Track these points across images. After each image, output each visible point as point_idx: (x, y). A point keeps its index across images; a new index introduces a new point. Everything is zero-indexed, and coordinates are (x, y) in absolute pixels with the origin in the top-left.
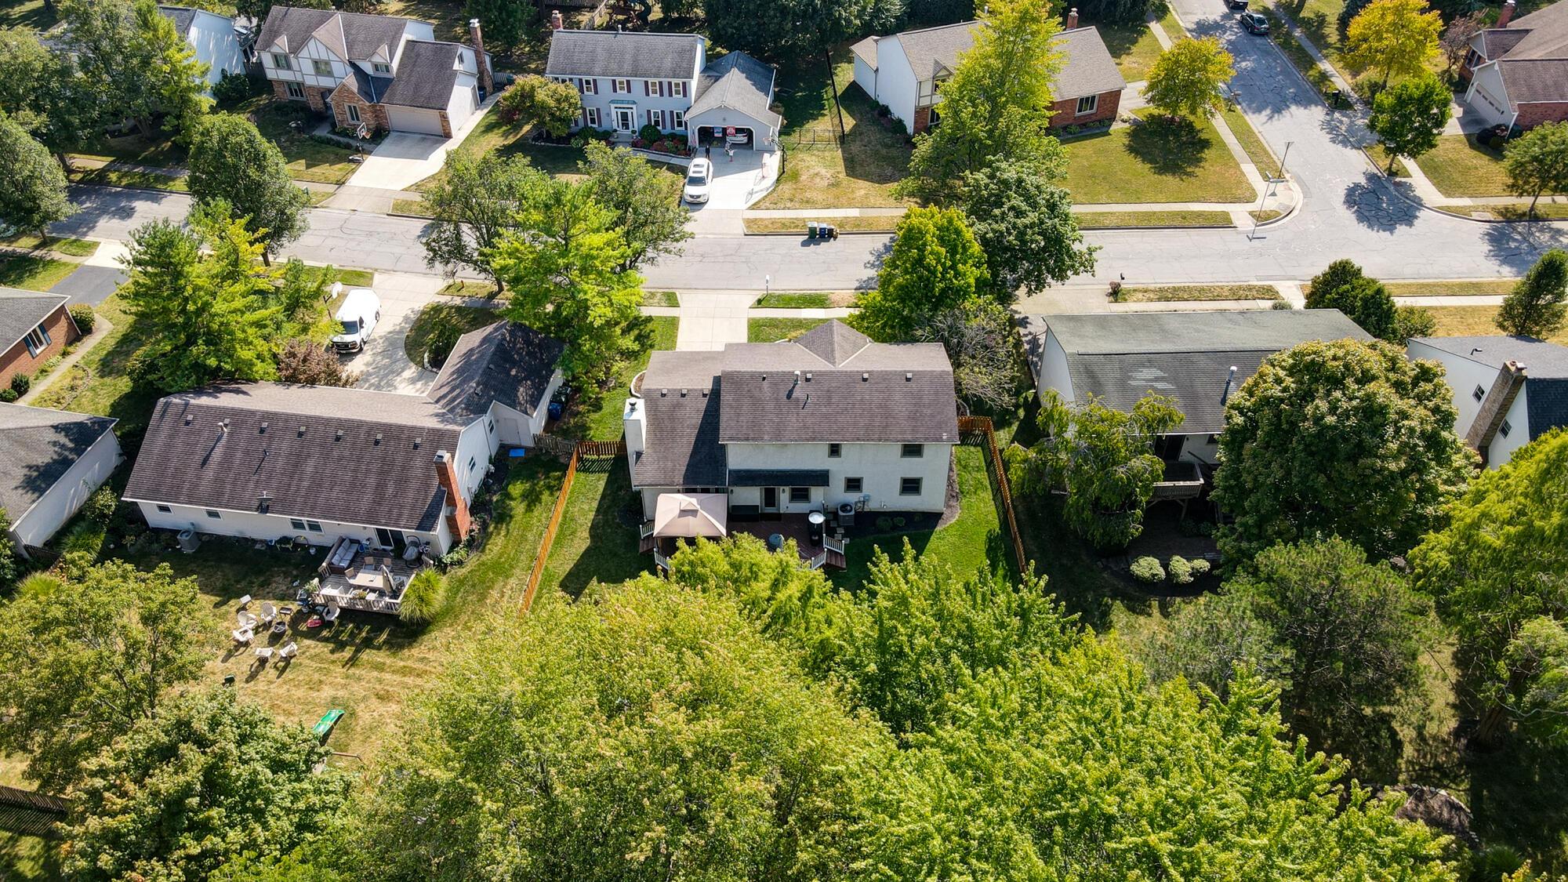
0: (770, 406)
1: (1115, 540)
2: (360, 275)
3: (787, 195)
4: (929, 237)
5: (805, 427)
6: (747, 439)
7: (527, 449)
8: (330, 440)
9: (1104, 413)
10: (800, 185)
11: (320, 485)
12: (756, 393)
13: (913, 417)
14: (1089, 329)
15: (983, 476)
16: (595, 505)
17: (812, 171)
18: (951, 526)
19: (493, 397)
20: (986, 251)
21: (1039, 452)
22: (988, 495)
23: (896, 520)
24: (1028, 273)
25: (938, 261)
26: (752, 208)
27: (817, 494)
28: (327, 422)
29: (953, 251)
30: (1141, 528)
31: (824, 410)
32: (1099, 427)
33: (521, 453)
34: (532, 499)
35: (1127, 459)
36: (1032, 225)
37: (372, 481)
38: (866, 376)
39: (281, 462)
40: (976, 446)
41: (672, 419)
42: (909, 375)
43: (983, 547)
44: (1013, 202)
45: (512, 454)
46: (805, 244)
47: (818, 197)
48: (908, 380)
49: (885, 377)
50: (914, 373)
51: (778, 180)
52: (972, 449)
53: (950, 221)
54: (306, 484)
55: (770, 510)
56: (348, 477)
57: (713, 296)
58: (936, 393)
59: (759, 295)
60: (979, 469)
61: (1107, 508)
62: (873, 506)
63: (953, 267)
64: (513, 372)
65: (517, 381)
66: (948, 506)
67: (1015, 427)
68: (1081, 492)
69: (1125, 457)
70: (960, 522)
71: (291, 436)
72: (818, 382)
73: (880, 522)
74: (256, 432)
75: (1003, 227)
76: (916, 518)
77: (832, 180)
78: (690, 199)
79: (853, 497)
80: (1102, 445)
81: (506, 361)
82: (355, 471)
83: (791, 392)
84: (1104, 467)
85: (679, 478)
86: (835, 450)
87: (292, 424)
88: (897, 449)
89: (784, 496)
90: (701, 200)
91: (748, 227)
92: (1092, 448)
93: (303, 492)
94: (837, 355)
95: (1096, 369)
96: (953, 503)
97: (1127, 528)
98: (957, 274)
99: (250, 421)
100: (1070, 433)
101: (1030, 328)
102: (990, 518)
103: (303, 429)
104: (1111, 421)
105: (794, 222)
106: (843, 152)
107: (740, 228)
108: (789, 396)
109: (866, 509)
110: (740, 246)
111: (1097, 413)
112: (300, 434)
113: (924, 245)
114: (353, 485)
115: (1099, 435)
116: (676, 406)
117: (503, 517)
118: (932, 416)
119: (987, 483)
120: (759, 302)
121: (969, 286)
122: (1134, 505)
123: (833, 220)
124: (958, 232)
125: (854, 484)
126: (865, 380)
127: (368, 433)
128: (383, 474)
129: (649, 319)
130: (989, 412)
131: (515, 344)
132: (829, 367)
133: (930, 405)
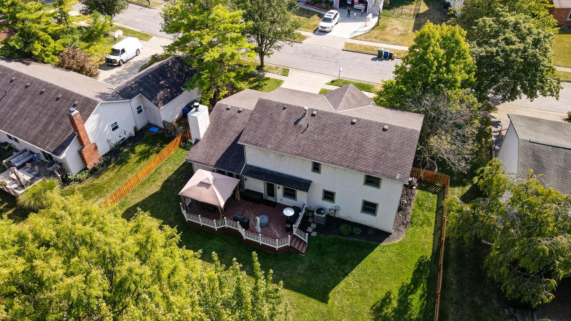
0: (281, 127)
1: (526, 298)
2: (146, 36)
3: (374, 36)
4: (433, 41)
5: (298, 146)
6: (256, 145)
7: (160, 128)
8: (38, 93)
9: (541, 189)
10: (384, 32)
11: (21, 116)
12: (275, 116)
13: (378, 157)
14: (545, 128)
15: (432, 216)
16: (176, 168)
17: (394, 27)
18: (394, 245)
19: (141, 92)
20: (477, 64)
21: (474, 208)
22: (430, 230)
23: (355, 229)
24: (506, 85)
25: (436, 58)
26: (352, 38)
27: (302, 197)
28: (40, 82)
29: (450, 54)
30: (552, 296)
31: (316, 137)
32: (533, 199)
33: (156, 130)
34: (145, 155)
35: (554, 234)
36: (517, 51)
37: (45, 120)
38: (354, 121)
39: (10, 100)
40: (434, 193)
41: (226, 124)
42: (386, 127)
43: (412, 267)
44: (507, 35)
45: (152, 129)
46: (373, 59)
47: (392, 39)
48: (384, 130)
49: (369, 125)
50: (390, 126)
51: (373, 28)
52: (431, 195)
53: (453, 35)
54: (15, 114)
55: (270, 199)
56: (35, 115)
57: (309, 75)
58: (402, 144)
59: (334, 79)
60: (430, 210)
61: (523, 270)
62: (342, 214)
63: (447, 65)
64: (162, 82)
65: (162, 87)
66: (397, 230)
67: (467, 188)
68: (502, 251)
69: (552, 232)
70: (401, 244)
71: (22, 86)
72: (320, 118)
73: (343, 228)
74: (9, 81)
75: (494, 49)
76: (370, 232)
77: (404, 33)
78: (320, 29)
79: (327, 205)
80: (532, 216)
81: (161, 75)
82: (40, 112)
83: (299, 120)
84: (529, 235)
85: (213, 162)
86: (316, 168)
87: (26, 81)
88: (362, 178)
89: (279, 191)
90: (326, 30)
91: (346, 47)
92: (521, 216)
93: (12, 118)
94: (342, 104)
95: (542, 155)
96: (402, 228)
97: (538, 292)
98: (448, 71)
99: (9, 75)
100: (505, 198)
101: (499, 128)
102: (426, 247)
103: (28, 84)
104: (546, 197)
105: (372, 48)
106: (416, 21)
107: (342, 46)
108: (296, 123)
109: (337, 216)
110: (337, 54)
111: (533, 187)
112: (27, 87)
113: (429, 45)
114: (36, 120)
115: (531, 207)
116: (234, 117)
117: (122, 161)
118: (394, 159)
119: (433, 221)
120: (333, 82)
121: (456, 81)
122: (550, 274)
123: (394, 50)
124: (457, 43)
125: (329, 196)
126: (353, 123)
127: (56, 93)
128: (52, 116)
129: (268, 79)
130: (450, 173)
131: (172, 68)
132: (333, 111)
133: (395, 151)
